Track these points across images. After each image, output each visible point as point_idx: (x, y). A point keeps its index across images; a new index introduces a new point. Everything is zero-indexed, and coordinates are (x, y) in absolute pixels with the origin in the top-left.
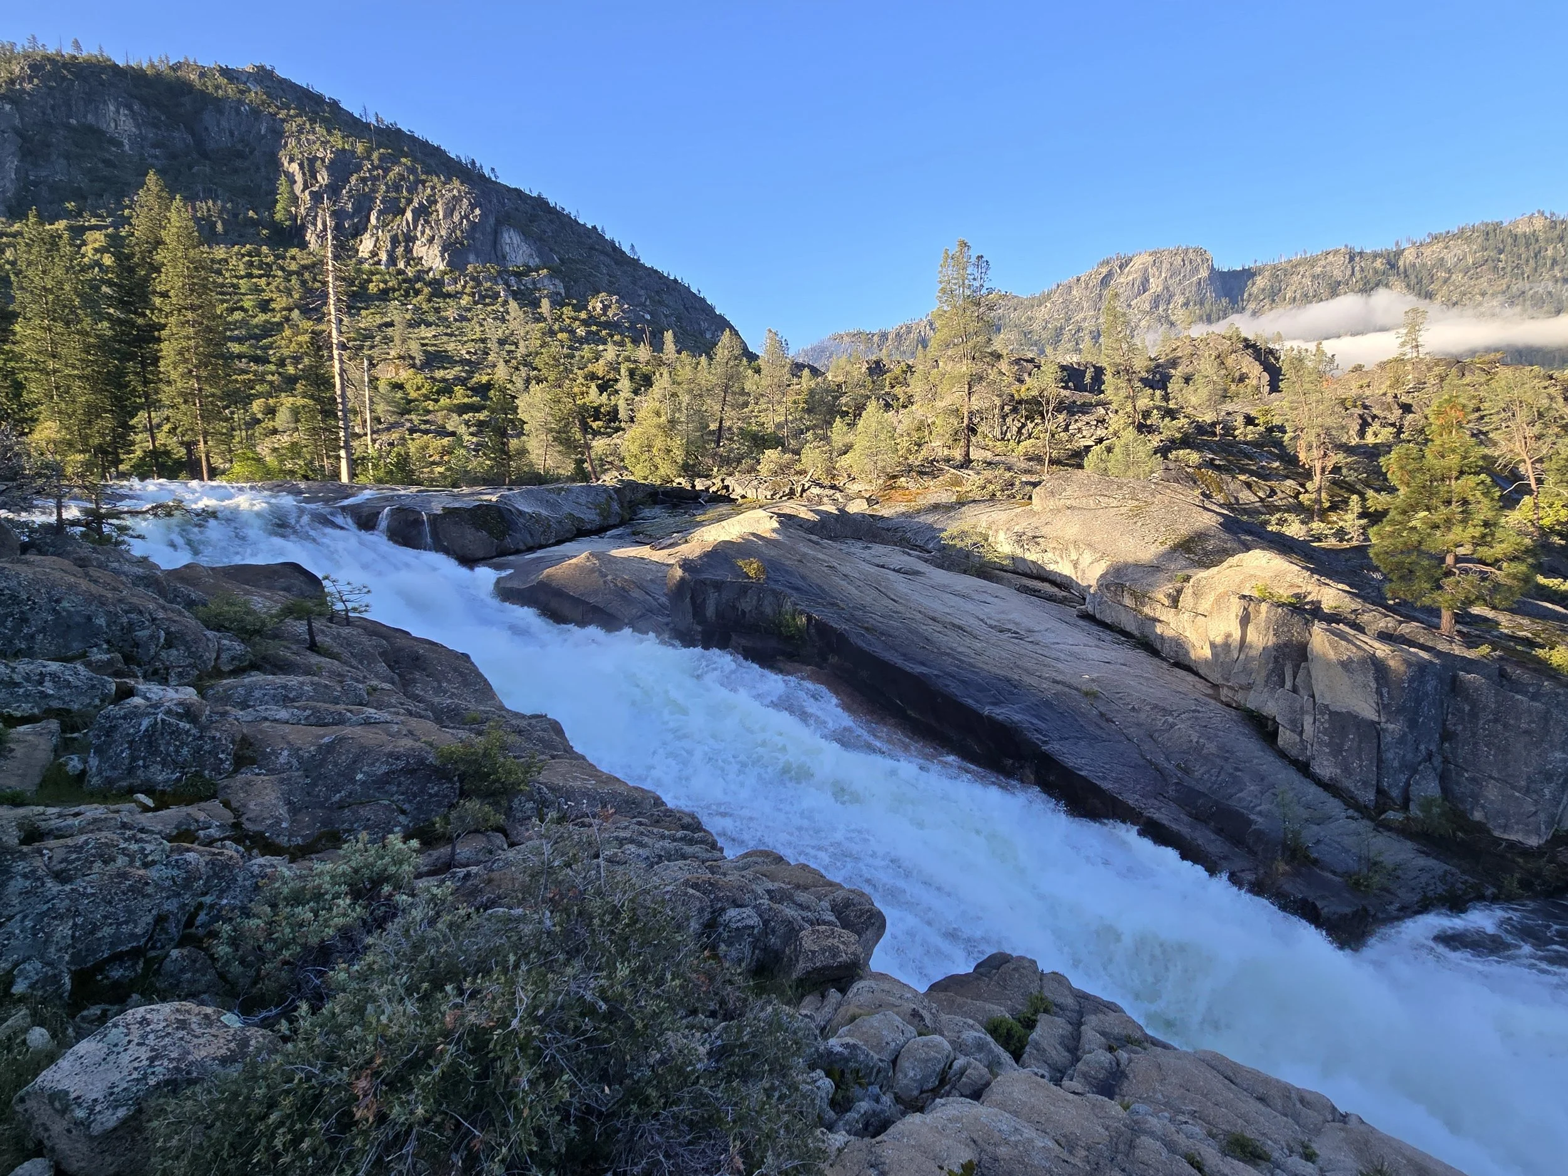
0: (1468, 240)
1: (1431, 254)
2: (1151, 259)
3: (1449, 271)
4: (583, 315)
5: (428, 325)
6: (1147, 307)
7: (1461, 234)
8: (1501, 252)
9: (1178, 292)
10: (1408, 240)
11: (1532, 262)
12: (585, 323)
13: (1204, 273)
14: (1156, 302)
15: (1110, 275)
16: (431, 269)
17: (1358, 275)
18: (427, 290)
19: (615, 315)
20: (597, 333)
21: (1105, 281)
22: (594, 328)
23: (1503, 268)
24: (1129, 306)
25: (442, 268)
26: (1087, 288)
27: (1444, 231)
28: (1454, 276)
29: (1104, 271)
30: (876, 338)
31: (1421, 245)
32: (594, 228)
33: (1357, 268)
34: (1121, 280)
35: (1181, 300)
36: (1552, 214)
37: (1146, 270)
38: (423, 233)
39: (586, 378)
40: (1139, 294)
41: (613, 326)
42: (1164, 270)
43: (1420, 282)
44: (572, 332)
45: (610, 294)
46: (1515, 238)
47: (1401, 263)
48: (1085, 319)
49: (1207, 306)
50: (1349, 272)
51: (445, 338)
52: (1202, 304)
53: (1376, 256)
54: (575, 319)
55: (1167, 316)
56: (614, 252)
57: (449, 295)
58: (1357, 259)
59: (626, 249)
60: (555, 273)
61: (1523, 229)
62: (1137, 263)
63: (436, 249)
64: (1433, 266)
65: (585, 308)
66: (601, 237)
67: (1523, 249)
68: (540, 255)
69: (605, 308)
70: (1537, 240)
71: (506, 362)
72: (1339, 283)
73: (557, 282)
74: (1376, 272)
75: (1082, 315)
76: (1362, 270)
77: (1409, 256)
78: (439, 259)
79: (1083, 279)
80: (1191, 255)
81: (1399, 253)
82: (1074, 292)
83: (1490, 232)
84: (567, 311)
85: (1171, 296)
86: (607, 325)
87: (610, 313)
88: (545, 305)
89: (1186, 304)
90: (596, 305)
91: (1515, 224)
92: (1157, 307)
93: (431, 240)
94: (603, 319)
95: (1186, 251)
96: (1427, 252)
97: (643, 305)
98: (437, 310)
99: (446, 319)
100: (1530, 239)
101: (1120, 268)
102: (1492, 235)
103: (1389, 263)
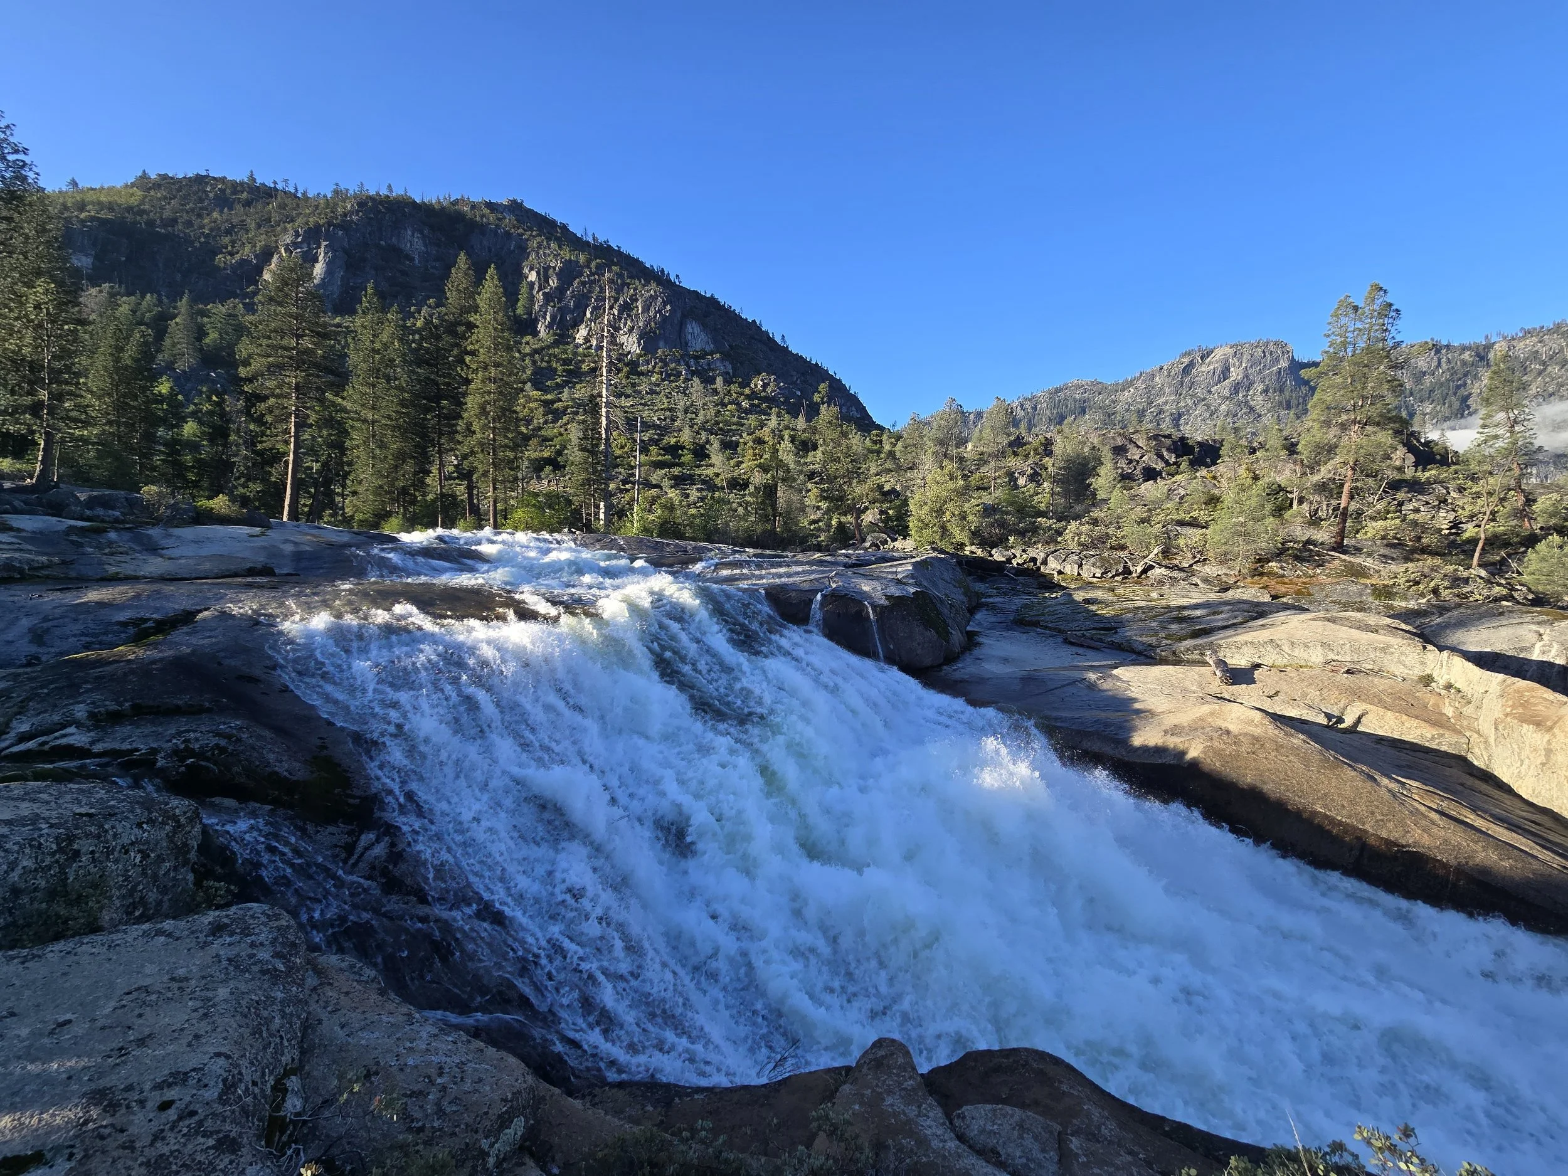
1: (1523, 348)
2: (1232, 351)
3: (1544, 363)
4: (747, 391)
5: (627, 396)
6: (1227, 393)
7: (1556, 329)
9: (1257, 379)
10: (1499, 334)
12: (748, 397)
13: (1284, 364)
14: (1236, 388)
15: (1191, 364)
16: (629, 352)
17: (1444, 366)
18: (626, 369)
19: (773, 391)
20: (758, 406)
21: (1187, 370)
22: (756, 402)
24: (1210, 392)
25: (638, 351)
26: (1169, 375)
27: (1538, 327)
28: (1549, 369)
29: (1186, 361)
30: (972, 416)
31: (1513, 339)
32: (754, 321)
33: (1444, 360)
34: (1203, 370)
35: (1261, 387)
37: (1227, 360)
38: (625, 324)
39: (754, 442)
40: (1219, 382)
41: (771, 401)
42: (1244, 361)
44: (739, 404)
45: (769, 374)
47: (1491, 355)
48: (1166, 403)
49: (1287, 393)
50: (1434, 364)
51: (640, 407)
52: (1281, 391)
53: (1464, 349)
54: (741, 394)
55: (1247, 402)
56: (767, 341)
57: (642, 374)
58: (1444, 351)
59: (778, 339)
60: (726, 357)
62: (1219, 354)
63: (634, 338)
64: (1526, 359)
65: (748, 385)
66: (759, 328)
68: (715, 342)
69: (765, 386)
71: (691, 427)
72: (1424, 373)
73: (727, 363)
74: (1464, 363)
75: (1163, 400)
76: (1449, 361)
77: (1500, 347)
78: (636, 345)
79: (1165, 368)
80: (1272, 348)
81: (1489, 347)
82: (1157, 379)
84: (734, 388)
85: (1251, 384)
86: (766, 399)
87: (769, 390)
88: (719, 380)
89: (1266, 391)
90: (758, 383)
92: (1237, 393)
93: (631, 330)
94: (763, 394)
95: (1267, 344)
96: (1520, 345)
97: (794, 383)
98: (634, 385)
99: (640, 392)
101: (1202, 358)
103: (1478, 355)
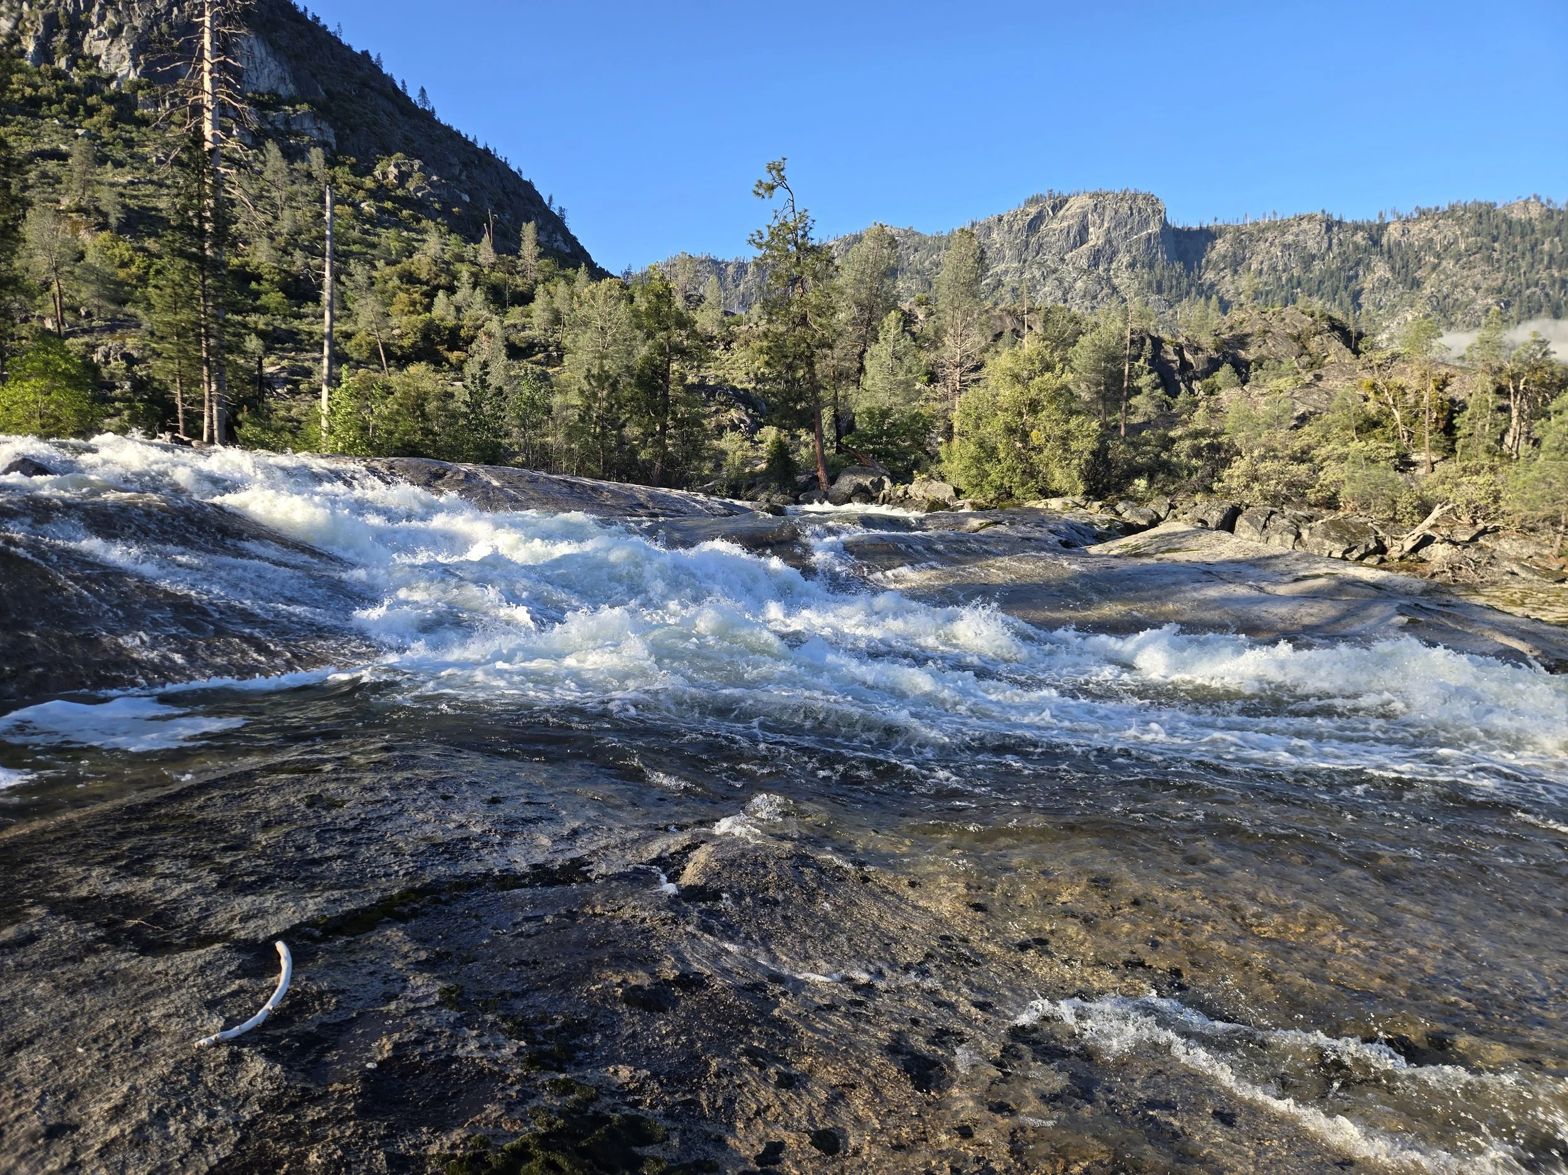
0: (1460, 221)
1: (1419, 231)
2: (1091, 203)
3: (1438, 256)
4: (368, 182)
5: (119, 164)
6: (1084, 263)
7: (1451, 213)
8: (1495, 239)
9: (1122, 248)
10: (1394, 212)
11: (1528, 255)
12: (372, 194)
13: (1154, 228)
14: (1096, 257)
15: (1039, 218)
16: (113, 77)
17: (1335, 248)
18: (111, 109)
19: (418, 189)
20: (392, 213)
21: (1034, 225)
22: (389, 205)
23: (1498, 260)
24: (1062, 260)
25: (132, 76)
26: (1010, 231)
27: (1433, 207)
28: (1444, 263)
29: (1033, 211)
30: (731, 270)
31: (1408, 221)
32: (366, 54)
33: (1335, 241)
34: (1054, 225)
35: (1126, 259)
36: (1549, 201)
37: (1085, 216)
38: (102, 18)
39: (401, 278)
40: (1075, 246)
41: (420, 206)
42: (1107, 218)
43: (1405, 266)
44: (355, 205)
45: (410, 155)
46: (1510, 224)
47: (1384, 240)
48: (1006, 272)
49: (1158, 270)
50: (1325, 245)
51: (151, 189)
52: (1151, 267)
53: (1357, 228)
54: (359, 187)
55: (1109, 279)
56: (396, 96)
57: (144, 122)
58: (1335, 229)
59: (413, 94)
60: (321, 111)
61: (1517, 215)
62: (1075, 206)
63: (123, 47)
64: (1421, 248)
65: (369, 171)
66: (376, 69)
67: (1518, 239)
68: (296, 80)
69: (403, 177)
70: (1533, 231)
71: (271, 238)
72: (1313, 257)
73: (324, 126)
74: (1357, 247)
75: (1002, 267)
76: (1341, 244)
77: (1394, 232)
78: (127, 64)
79: (1005, 219)
80: (1140, 203)
81: (1383, 227)
82: (994, 235)
83: (1483, 214)
84: (342, 174)
85: (1115, 253)
86: (406, 202)
87: (411, 185)
88: (316, 156)
89: (1132, 265)
90: (388, 170)
91: (1510, 207)
92: (1096, 265)
93: (115, 32)
94: (400, 192)
95: (1134, 198)
96: (1415, 230)
97: (457, 178)
98: (129, 143)
99: (144, 159)
100: (1526, 228)
101: (1054, 209)
102: (1485, 217)
103: (1371, 238)
